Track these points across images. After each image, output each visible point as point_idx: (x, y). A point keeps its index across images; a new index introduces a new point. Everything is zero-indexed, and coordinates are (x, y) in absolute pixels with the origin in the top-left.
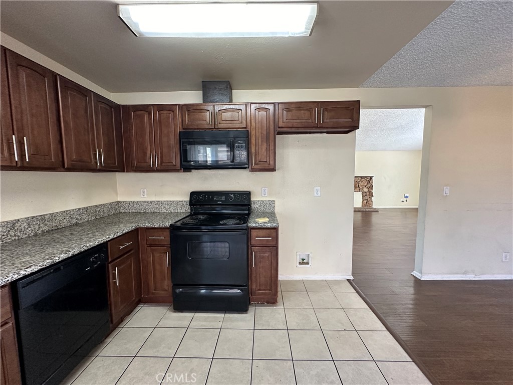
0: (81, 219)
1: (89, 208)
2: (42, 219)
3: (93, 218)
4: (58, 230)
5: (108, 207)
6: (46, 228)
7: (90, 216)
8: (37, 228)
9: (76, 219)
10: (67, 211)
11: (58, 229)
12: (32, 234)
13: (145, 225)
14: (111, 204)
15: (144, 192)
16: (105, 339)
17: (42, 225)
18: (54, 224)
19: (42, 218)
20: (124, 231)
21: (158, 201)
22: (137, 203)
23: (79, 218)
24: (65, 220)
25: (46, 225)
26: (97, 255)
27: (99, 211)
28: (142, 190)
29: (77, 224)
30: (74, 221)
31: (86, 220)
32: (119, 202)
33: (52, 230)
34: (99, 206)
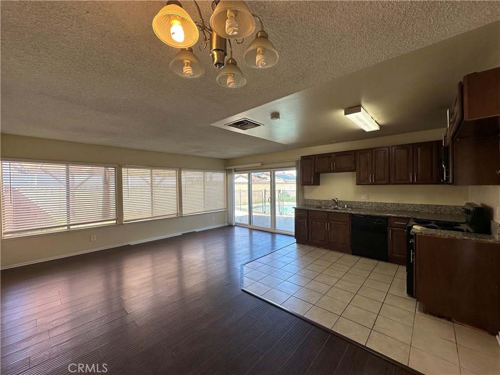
0: (422, 210)
2: (397, 205)
5: (451, 209)
7: (430, 210)
8: (395, 208)
9: (419, 209)
10: (412, 204)
11: (406, 211)
14: (455, 207)
17: (397, 207)
18: (404, 209)
24: (410, 208)
25: (399, 208)
27: (440, 209)
29: (418, 212)
30: (417, 210)
31: (426, 212)
34: (440, 206)
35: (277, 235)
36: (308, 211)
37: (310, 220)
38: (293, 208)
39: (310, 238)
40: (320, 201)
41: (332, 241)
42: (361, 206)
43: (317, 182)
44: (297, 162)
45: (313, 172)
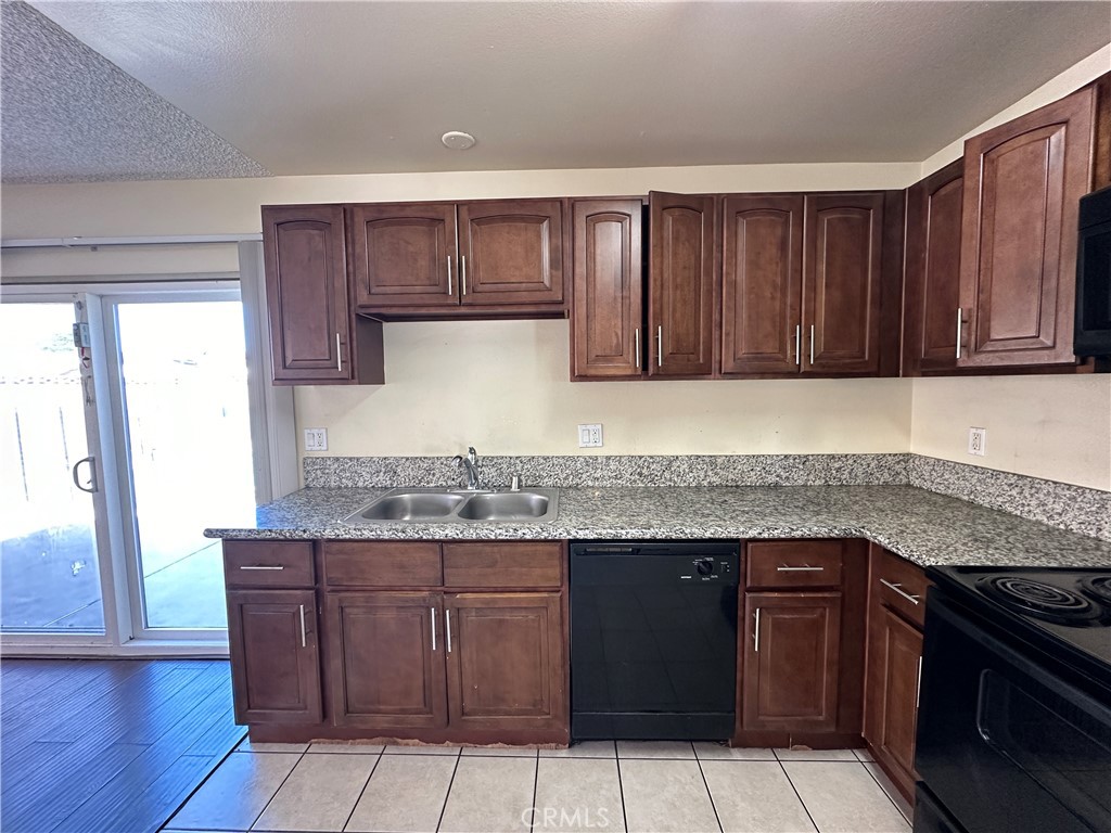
0: (787, 478)
1: (811, 458)
2: (712, 463)
3: (818, 483)
4: (737, 489)
5: (869, 465)
6: (716, 480)
7: (811, 477)
8: (702, 476)
9: (777, 476)
10: (759, 456)
11: (737, 486)
12: (694, 484)
13: (875, 538)
14: (879, 457)
15: (977, 436)
16: (733, 747)
17: (710, 473)
18: (731, 476)
19: (712, 461)
20: (799, 533)
21: (1021, 477)
22: (955, 467)
23: (784, 475)
24: (752, 473)
25: (716, 474)
26: (712, 559)
27: (838, 469)
28: (974, 431)
29: (777, 486)
30: (772, 479)
31: (801, 482)
32: (907, 457)
33: (727, 486)
34: (840, 457)
35: (160, 669)
36: (315, 543)
37: (331, 599)
38: (209, 533)
39: (336, 705)
40: (389, 466)
41: (468, 705)
42: (577, 475)
43: (366, 367)
44: (246, 247)
45: (341, 303)
